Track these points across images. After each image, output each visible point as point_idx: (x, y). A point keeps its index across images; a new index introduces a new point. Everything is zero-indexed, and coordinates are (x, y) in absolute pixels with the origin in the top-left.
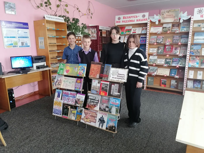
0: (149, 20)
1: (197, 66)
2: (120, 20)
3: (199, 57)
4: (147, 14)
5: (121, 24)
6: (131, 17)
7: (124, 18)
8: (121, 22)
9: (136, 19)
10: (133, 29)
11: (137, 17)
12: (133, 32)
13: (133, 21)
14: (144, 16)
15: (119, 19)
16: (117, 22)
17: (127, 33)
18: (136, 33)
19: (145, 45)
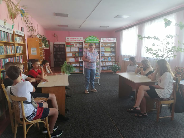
0: (83, 41)
1: (103, 60)
3: (103, 56)
4: (82, 38)
5: (69, 41)
6: (74, 38)
7: (70, 38)
8: (69, 40)
9: (77, 40)
10: (75, 44)
12: (75, 46)
13: (76, 40)
14: (81, 39)
15: (68, 38)
16: (67, 40)
17: (72, 46)
18: (77, 46)
19: (82, 52)
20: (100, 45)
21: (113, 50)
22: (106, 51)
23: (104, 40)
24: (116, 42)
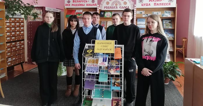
0: (98, 5)
6: (81, 1)
7: (74, 1)
8: (71, 5)
9: (86, 3)
13: (83, 5)
14: (93, 1)
15: (69, 2)
16: (67, 5)
17: (78, 16)
20: (135, 13)
21: (167, 25)
23: (143, 3)
24: (175, 7)
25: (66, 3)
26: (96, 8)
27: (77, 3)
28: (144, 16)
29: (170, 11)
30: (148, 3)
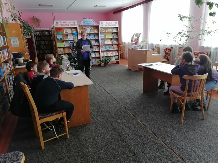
0: (78, 25)
1: (105, 50)
2: (58, 24)
3: (104, 45)
5: (59, 26)
6: (66, 22)
7: (60, 22)
9: (69, 24)
11: (70, 23)
14: (74, 23)
16: (56, 25)
20: (99, 30)
21: (115, 36)
22: (107, 38)
23: (103, 24)
24: (118, 26)
25: (55, 23)
26: (77, 27)
27: (63, 24)
28: (104, 32)
29: (115, 28)
30: (106, 24)
